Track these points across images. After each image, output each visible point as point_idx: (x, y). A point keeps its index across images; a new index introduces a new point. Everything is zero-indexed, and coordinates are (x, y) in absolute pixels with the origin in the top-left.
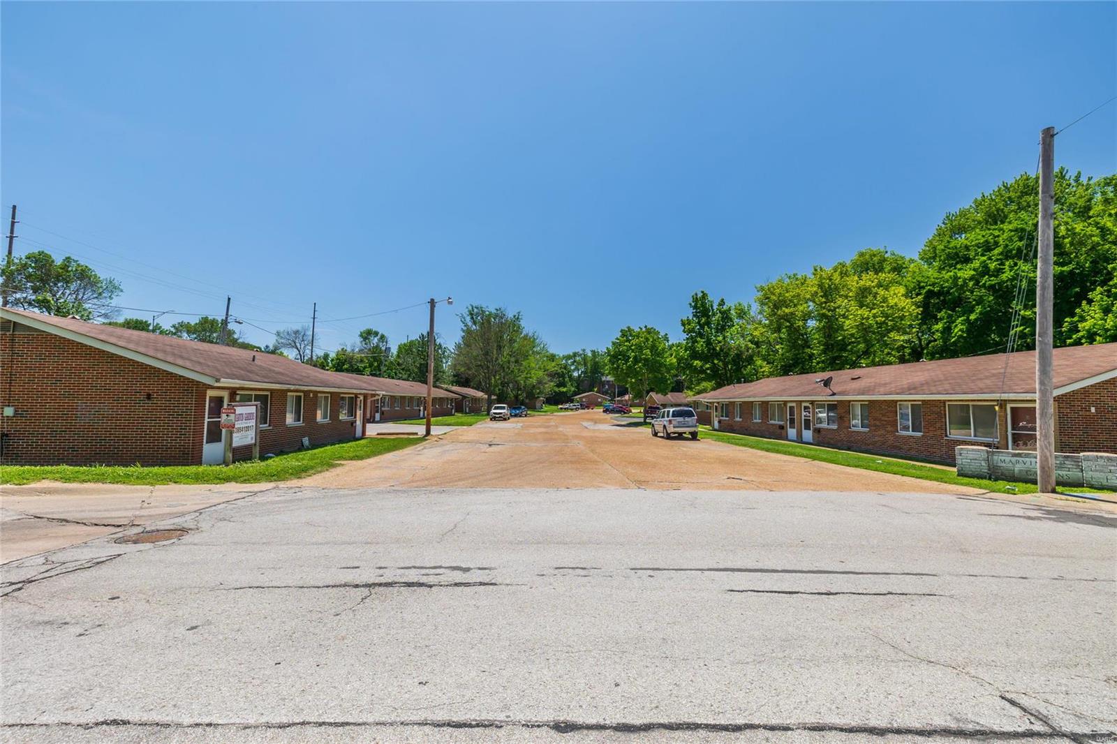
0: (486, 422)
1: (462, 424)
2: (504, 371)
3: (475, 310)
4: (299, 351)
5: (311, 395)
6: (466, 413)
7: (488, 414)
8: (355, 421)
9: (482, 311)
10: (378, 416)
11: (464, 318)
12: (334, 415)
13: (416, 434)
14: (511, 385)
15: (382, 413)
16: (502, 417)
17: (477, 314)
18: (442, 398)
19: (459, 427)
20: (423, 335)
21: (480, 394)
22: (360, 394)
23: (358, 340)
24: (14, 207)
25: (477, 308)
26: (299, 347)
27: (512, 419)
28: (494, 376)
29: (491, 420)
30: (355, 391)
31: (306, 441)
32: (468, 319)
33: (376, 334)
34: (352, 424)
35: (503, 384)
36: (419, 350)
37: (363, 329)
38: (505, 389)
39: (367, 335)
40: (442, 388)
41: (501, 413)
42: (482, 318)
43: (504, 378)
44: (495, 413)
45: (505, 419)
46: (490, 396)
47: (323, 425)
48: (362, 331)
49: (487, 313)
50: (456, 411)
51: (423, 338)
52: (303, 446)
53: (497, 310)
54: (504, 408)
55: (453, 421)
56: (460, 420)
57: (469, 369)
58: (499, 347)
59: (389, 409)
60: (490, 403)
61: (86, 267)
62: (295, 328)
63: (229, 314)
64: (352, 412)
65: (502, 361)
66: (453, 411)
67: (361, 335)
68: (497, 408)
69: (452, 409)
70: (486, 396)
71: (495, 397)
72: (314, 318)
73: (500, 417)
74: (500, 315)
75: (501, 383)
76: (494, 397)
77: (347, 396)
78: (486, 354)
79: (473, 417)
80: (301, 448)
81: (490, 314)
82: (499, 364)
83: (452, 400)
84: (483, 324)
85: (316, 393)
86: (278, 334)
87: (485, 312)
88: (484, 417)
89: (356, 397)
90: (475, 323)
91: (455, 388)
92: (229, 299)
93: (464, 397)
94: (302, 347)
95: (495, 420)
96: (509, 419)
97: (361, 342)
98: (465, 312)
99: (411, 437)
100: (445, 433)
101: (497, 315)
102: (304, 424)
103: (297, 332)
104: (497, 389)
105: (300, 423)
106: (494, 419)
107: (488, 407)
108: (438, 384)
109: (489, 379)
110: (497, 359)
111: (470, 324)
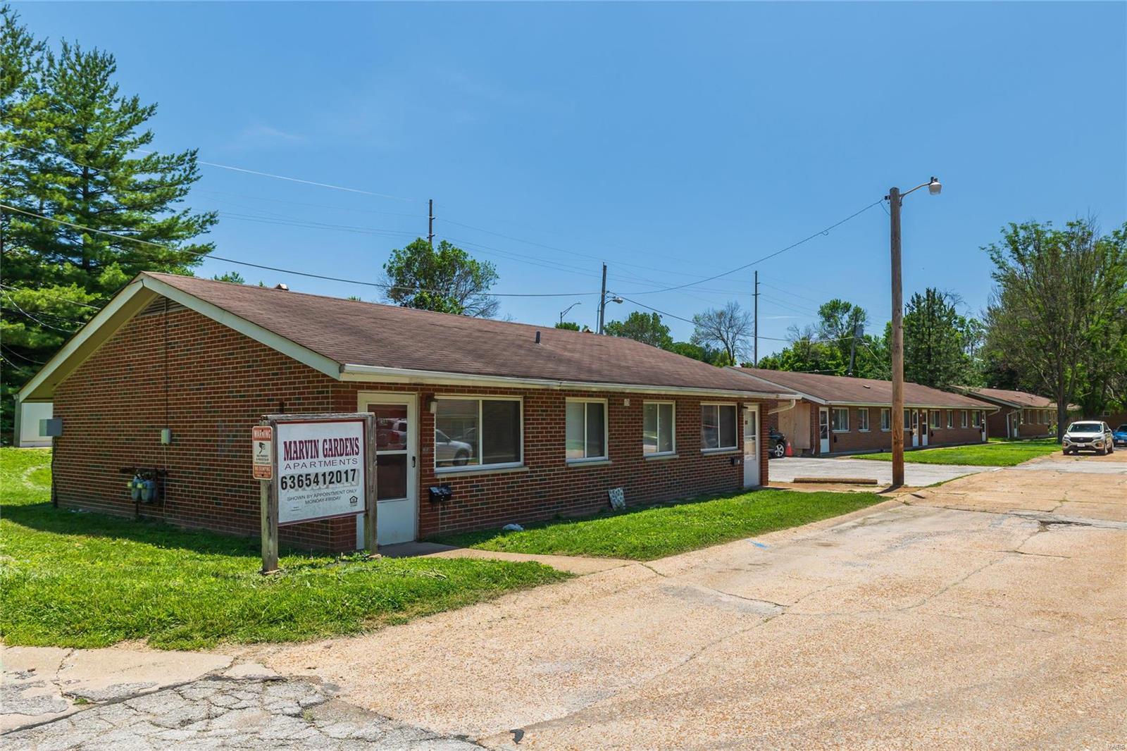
0: (1052, 460)
1: (993, 462)
2: (1094, 350)
3: (1022, 233)
4: (727, 344)
5: (627, 403)
6: (1012, 439)
7: (1060, 442)
8: (741, 457)
9: (1037, 232)
10: (825, 444)
11: (998, 253)
12: (688, 443)
13: (874, 483)
14: (1114, 382)
15: (834, 439)
16: (1092, 448)
17: (1026, 241)
18: (958, 410)
19: (986, 468)
20: (918, 297)
21: (1041, 402)
22: (750, 400)
23: (818, 320)
24: (431, 201)
25: (1025, 228)
26: (725, 337)
27: (1118, 453)
28: (1072, 364)
29: (1066, 453)
30: (735, 394)
31: (618, 496)
32: (1007, 253)
33: (847, 307)
34: (732, 461)
35: (1095, 380)
36: (912, 325)
37: (827, 300)
38: (1099, 390)
39: (831, 311)
40: (960, 393)
41: (1090, 440)
42: (1037, 248)
43: (1095, 366)
44: (1073, 439)
45: (1100, 453)
46: (1062, 404)
47: (658, 464)
48: (823, 305)
49: (1049, 235)
50: (990, 435)
51: (919, 303)
52: (611, 506)
53: (1072, 225)
54: (1095, 428)
55: (975, 455)
56: (990, 453)
57: (1015, 352)
58: (1081, 302)
59: (847, 431)
60: (1064, 419)
61: (460, 251)
62: (719, 309)
63: (606, 290)
64: (733, 436)
65: (1088, 330)
66: (984, 434)
67: (822, 313)
68: (1077, 429)
69: (981, 431)
70: (1055, 406)
71: (1076, 407)
72: (756, 295)
73: (1087, 448)
74: (1079, 235)
75: (1089, 376)
76: (1071, 407)
77: (719, 404)
78: (1051, 317)
79: (1024, 447)
80: (608, 510)
81: (1056, 238)
82: (1083, 338)
83: (979, 413)
84: (1039, 258)
85: (637, 398)
86: (697, 320)
87: (1043, 233)
88: (1050, 448)
89: (741, 407)
90: (1021, 259)
91: (985, 392)
92: (605, 267)
93: (1006, 408)
94: (731, 335)
95: (1076, 453)
96: (1110, 451)
97: (823, 323)
98: (1000, 241)
99: (858, 490)
100: (939, 484)
101: (1072, 236)
102: (610, 462)
103: (721, 315)
104: (1079, 391)
105: (604, 459)
106: (1073, 450)
107: (1059, 426)
108: (952, 384)
109: (1061, 369)
110: (1076, 327)
111: (1012, 263)
